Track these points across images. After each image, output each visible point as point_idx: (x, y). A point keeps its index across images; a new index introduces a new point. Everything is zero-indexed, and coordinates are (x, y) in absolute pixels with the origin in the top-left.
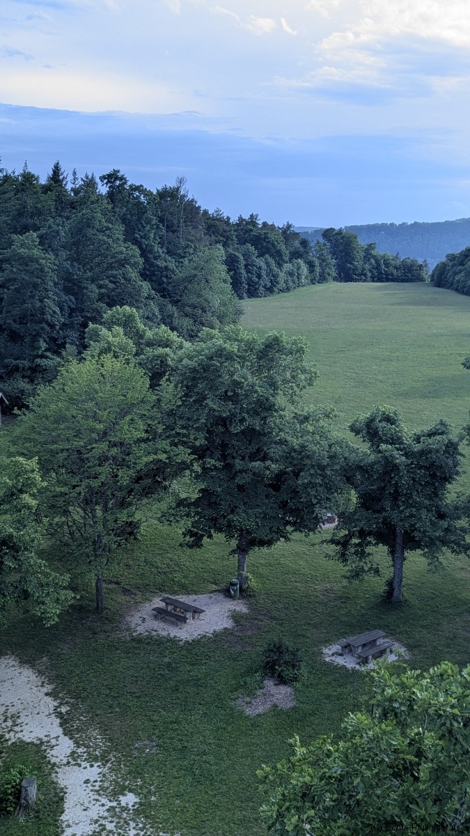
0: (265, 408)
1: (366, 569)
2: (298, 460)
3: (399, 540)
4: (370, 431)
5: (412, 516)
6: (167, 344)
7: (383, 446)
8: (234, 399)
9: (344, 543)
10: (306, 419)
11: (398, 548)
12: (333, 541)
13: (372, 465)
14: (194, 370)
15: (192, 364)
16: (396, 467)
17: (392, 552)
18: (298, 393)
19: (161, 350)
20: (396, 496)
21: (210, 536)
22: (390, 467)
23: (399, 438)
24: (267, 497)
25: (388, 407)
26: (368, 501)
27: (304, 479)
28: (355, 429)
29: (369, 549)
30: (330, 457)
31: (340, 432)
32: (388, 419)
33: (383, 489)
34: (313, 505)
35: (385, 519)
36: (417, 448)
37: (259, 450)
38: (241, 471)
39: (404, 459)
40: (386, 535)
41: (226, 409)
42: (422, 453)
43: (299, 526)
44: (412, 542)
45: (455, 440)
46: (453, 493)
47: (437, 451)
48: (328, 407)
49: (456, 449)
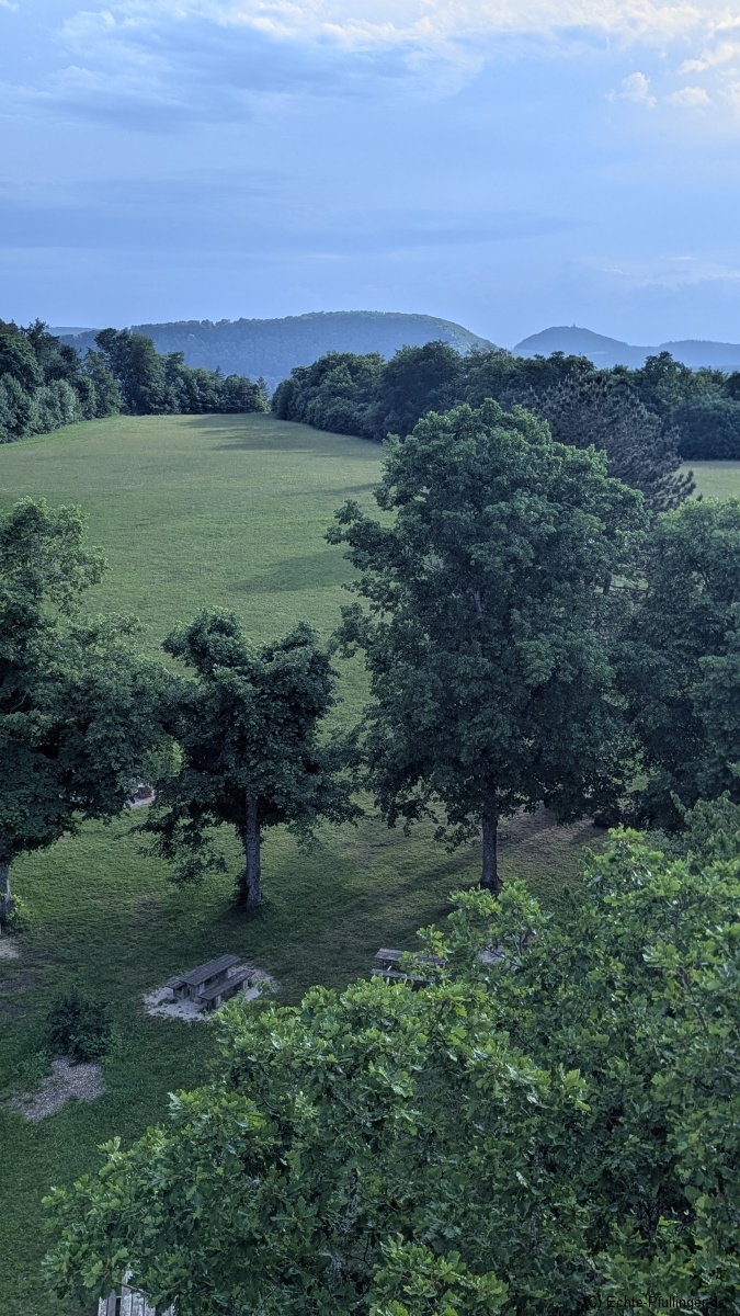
0: (21, 623)
1: (205, 863)
2: (82, 702)
3: (252, 812)
4: (196, 647)
5: (269, 772)
7: (219, 670)
10: (93, 636)
11: (251, 825)
12: (149, 827)
13: (203, 700)
16: (239, 701)
18: (75, 596)
20: (241, 745)
22: (230, 702)
23: (241, 656)
24: (37, 768)
25: (220, 609)
26: (200, 758)
27: (96, 733)
28: (171, 648)
29: (207, 832)
30: (136, 695)
31: (149, 654)
32: (222, 628)
33: (223, 735)
34: (114, 773)
35: (228, 782)
36: (268, 668)
39: (250, 686)
40: (232, 807)
42: (277, 675)
43: (94, 808)
44: (271, 813)
45: (324, 651)
46: (327, 731)
47: (299, 671)
48: (128, 614)
49: (326, 665)
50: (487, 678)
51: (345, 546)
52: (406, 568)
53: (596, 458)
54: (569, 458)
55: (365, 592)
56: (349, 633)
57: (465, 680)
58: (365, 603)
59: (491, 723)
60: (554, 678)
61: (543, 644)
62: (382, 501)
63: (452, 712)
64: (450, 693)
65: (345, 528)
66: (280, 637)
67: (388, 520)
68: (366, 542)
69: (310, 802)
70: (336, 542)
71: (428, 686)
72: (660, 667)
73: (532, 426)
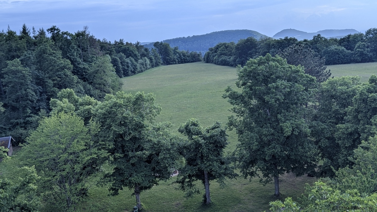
0: (139, 127)
1: (194, 192)
2: (157, 149)
3: (206, 176)
4: (187, 131)
5: (210, 165)
6: (90, 104)
7: (194, 137)
8: (125, 125)
9: (182, 182)
10: (159, 129)
11: (206, 180)
12: (177, 182)
13: (190, 145)
14: (104, 114)
15: (103, 111)
16: (200, 145)
17: (204, 182)
18: (153, 118)
19: (87, 107)
20: (202, 157)
21: (122, 189)
22: (198, 145)
23: (200, 132)
24: (146, 167)
25: (193, 119)
26: (190, 162)
27: (161, 156)
28: (181, 131)
29: (193, 183)
30: (172, 145)
31: (174, 133)
32: (194, 124)
33: (196, 155)
34: (167, 167)
35: (199, 168)
36: (208, 135)
37: (139, 146)
38: (132, 157)
39: (203, 141)
40: (200, 175)
41: (121, 130)
42: (211, 137)
43: (161, 178)
44: (211, 176)
45: (224, 129)
46: (226, 152)
47: (217, 135)
48: (168, 122)
49: (224, 133)
50: (272, 134)
51: (228, 99)
52: (246, 104)
53: (301, 68)
54: (293, 69)
55: (235, 111)
56: (231, 124)
57: (266, 136)
58: (235, 115)
59: (274, 148)
60: (292, 134)
61: (288, 124)
62: (238, 85)
63: (263, 144)
64: (262, 139)
65: (228, 94)
66: (211, 126)
67: (240, 91)
68: (234, 97)
69: (222, 173)
70: (225, 98)
71: (255, 138)
72: (325, 128)
73: (281, 61)
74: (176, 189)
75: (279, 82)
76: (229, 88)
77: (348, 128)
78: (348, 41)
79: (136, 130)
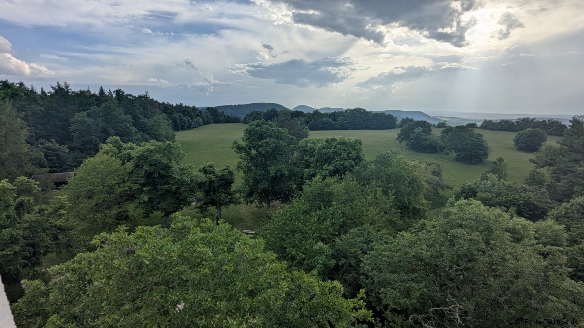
0: (168, 167)
1: (208, 214)
2: (181, 183)
3: (218, 204)
4: (205, 171)
5: (219, 196)
6: (132, 149)
7: (208, 175)
8: (155, 165)
9: (201, 207)
10: (183, 169)
11: (218, 206)
12: (197, 208)
13: (206, 182)
14: (138, 157)
15: (138, 155)
16: (213, 182)
17: (217, 208)
18: (180, 161)
19: (129, 151)
20: (214, 190)
21: (152, 213)
22: (212, 182)
23: (214, 172)
24: (172, 197)
25: (210, 163)
26: (207, 193)
27: (182, 189)
28: (200, 171)
29: (208, 208)
30: (191, 181)
31: (195, 172)
32: (210, 167)
33: (210, 189)
34: (187, 197)
35: (212, 198)
36: (219, 174)
37: (167, 181)
38: (161, 189)
39: (215, 178)
40: (214, 203)
41: (151, 169)
42: (221, 176)
43: (185, 205)
44: (221, 205)
45: (232, 170)
46: (234, 187)
47: (226, 175)
48: (190, 164)
49: (232, 173)
50: (264, 175)
51: (235, 149)
52: (248, 153)
53: (284, 130)
54: (280, 131)
55: (241, 158)
56: (239, 167)
57: (259, 176)
58: (241, 160)
59: (264, 184)
60: (276, 175)
61: (273, 168)
62: (243, 139)
63: (257, 182)
64: (256, 178)
65: (235, 145)
66: (223, 168)
67: (243, 144)
68: (239, 148)
69: (228, 202)
70: (233, 148)
71: (252, 177)
72: (299, 171)
73: (272, 125)
74: (197, 212)
75: (268, 139)
76: (235, 141)
77: (310, 172)
78: (334, 116)
79: (165, 169)
